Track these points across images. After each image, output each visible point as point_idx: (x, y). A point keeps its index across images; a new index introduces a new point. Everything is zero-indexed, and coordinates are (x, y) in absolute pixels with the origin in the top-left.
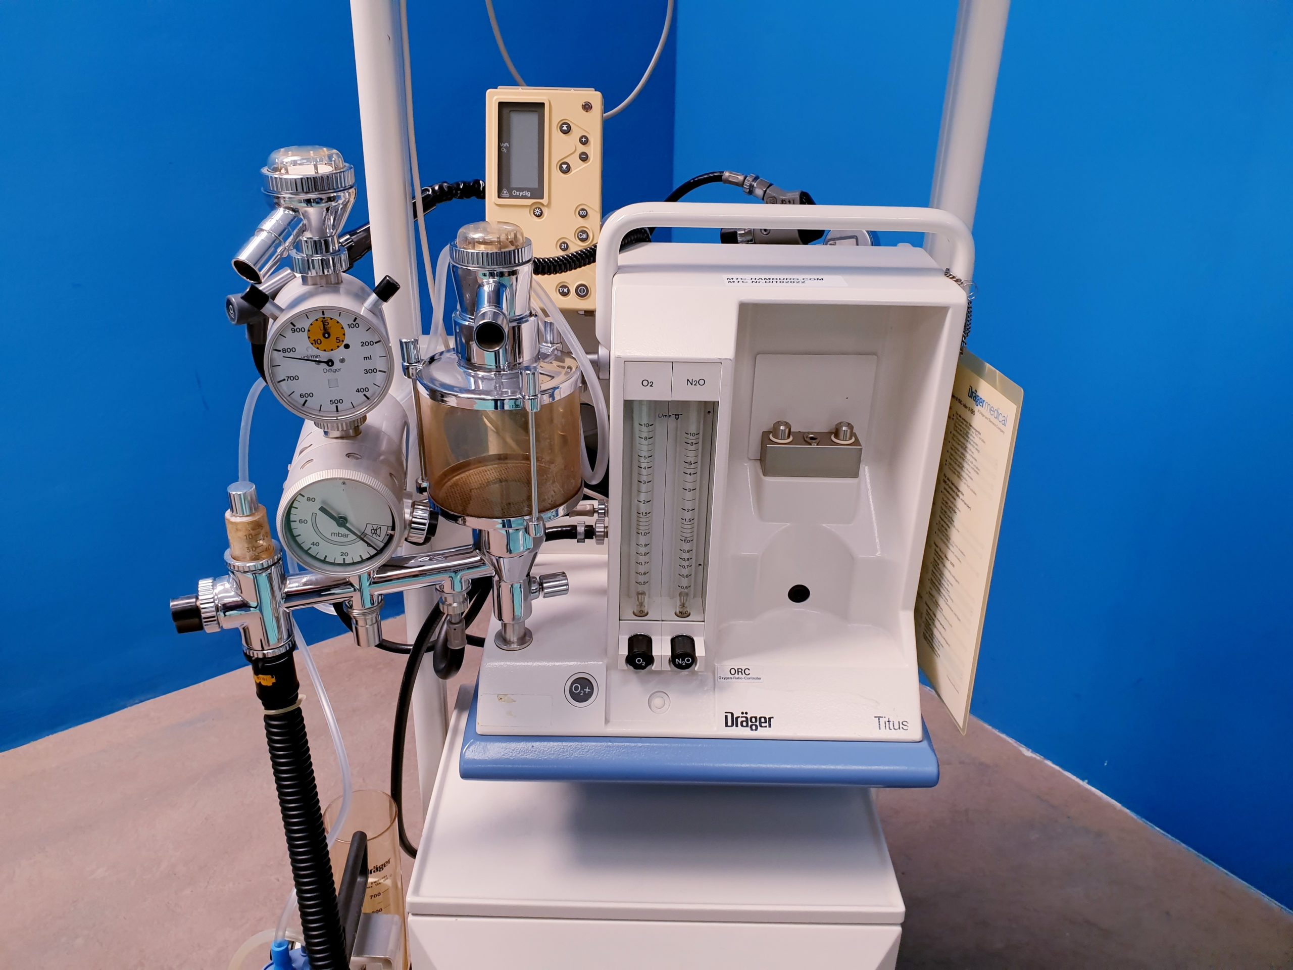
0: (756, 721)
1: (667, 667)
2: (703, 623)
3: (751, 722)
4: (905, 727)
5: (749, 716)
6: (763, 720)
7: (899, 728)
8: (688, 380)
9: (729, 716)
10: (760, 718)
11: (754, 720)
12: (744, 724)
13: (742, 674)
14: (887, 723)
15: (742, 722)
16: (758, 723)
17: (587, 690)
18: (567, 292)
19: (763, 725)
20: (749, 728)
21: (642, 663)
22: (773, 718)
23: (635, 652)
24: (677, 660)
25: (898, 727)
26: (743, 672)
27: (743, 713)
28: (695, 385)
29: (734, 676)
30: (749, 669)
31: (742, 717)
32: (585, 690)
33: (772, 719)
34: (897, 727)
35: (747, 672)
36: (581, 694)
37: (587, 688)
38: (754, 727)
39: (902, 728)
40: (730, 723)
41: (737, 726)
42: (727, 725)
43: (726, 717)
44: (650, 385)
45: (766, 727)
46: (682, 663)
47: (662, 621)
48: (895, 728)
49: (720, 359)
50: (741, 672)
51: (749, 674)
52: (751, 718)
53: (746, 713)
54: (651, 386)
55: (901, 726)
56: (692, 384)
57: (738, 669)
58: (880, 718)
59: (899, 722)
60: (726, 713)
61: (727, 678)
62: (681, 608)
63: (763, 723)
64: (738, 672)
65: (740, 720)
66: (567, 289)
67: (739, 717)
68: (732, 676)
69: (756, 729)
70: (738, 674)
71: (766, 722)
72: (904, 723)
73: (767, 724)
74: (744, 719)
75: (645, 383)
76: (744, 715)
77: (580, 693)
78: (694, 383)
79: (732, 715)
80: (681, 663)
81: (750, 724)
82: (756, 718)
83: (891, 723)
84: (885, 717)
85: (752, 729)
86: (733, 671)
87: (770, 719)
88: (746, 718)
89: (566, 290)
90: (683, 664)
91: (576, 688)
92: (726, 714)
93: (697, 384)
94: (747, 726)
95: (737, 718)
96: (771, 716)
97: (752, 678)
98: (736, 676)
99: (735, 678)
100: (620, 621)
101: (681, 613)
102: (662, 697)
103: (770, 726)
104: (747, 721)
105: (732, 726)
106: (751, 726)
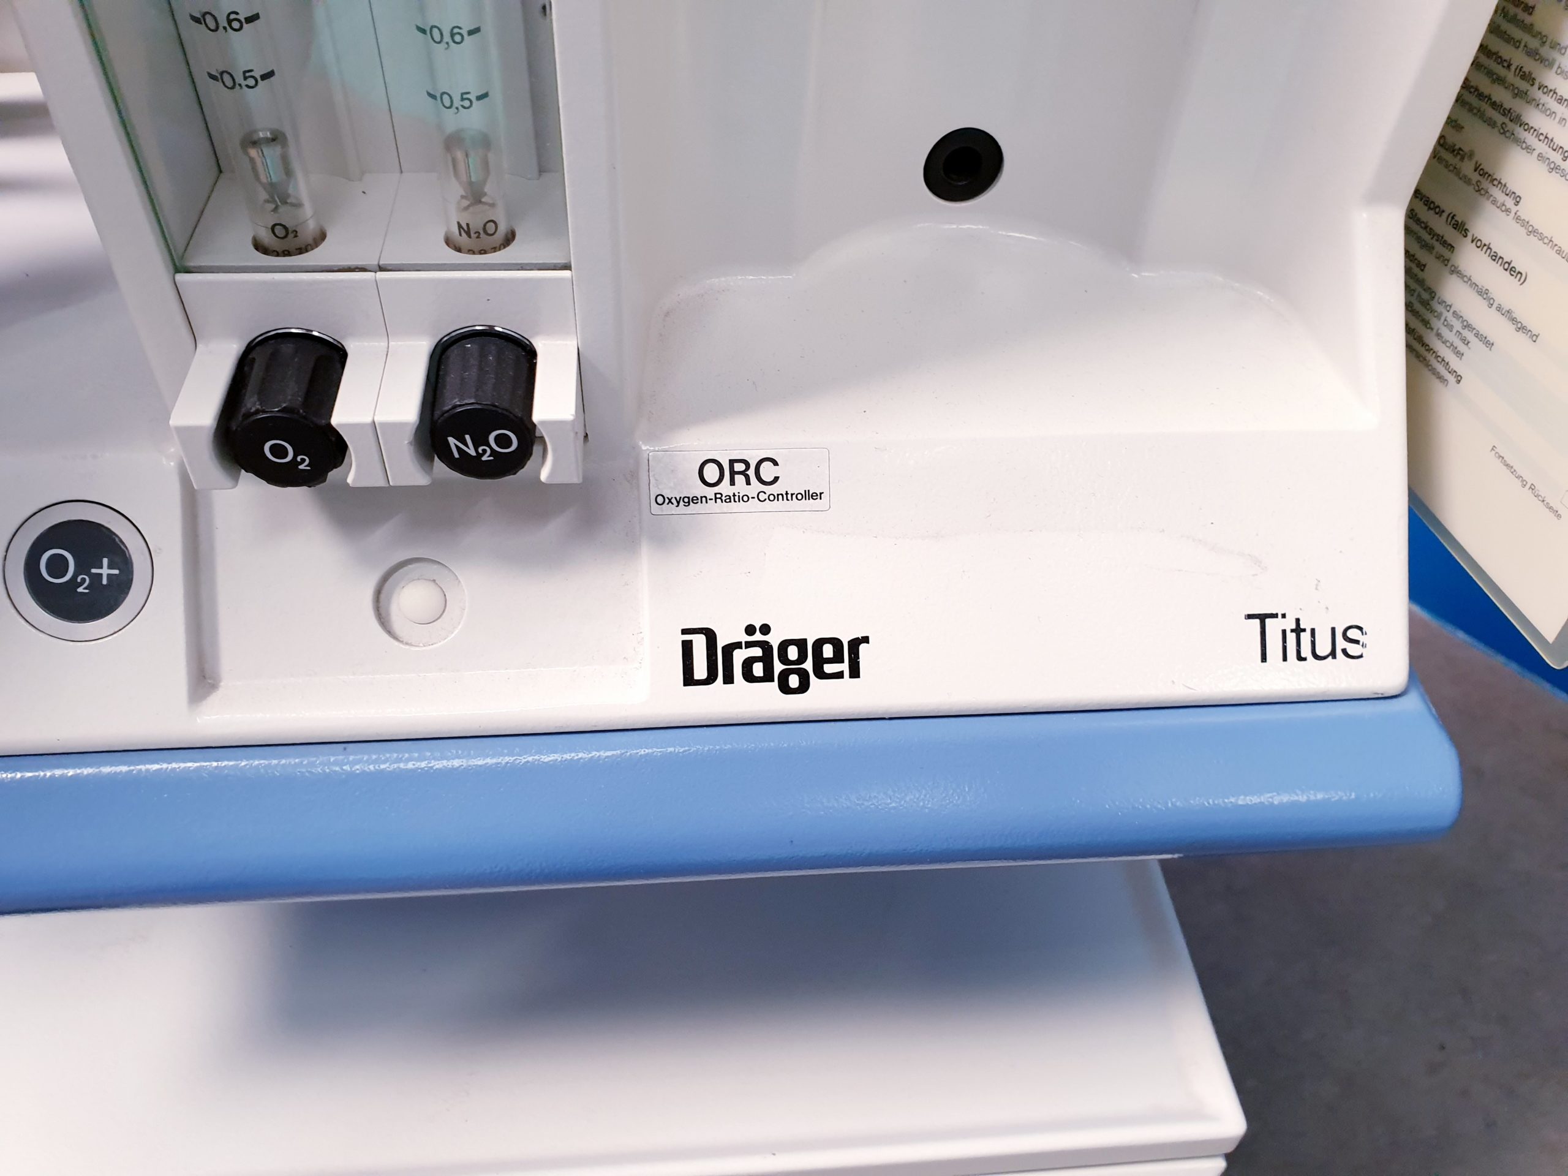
0: (802, 658)
1: (408, 471)
2: (566, 274)
3: (783, 658)
4: (1353, 649)
5: (774, 639)
6: (828, 651)
7: (1333, 654)
9: (699, 643)
10: (819, 644)
11: (793, 653)
12: (758, 669)
13: (748, 483)
14: (1291, 638)
15: (748, 664)
16: (808, 665)
17: (105, 571)
19: (829, 668)
20: (775, 685)
21: (294, 463)
22: (866, 640)
23: (248, 415)
24: (452, 440)
25: (1328, 650)
26: (751, 472)
27: (750, 630)
29: (716, 489)
30: (775, 463)
31: (749, 645)
32: (94, 571)
33: (863, 647)
34: (1323, 649)
35: (768, 471)
36: (80, 588)
37: (105, 561)
38: (794, 681)
39: (1344, 651)
40: (700, 671)
41: (729, 679)
42: (689, 679)
43: (687, 647)
45: (839, 675)
46: (480, 456)
47: (382, 269)
48: (1319, 652)
50: (743, 473)
51: (776, 479)
52: (784, 645)
53: (765, 629)
55: (1341, 643)
57: (732, 462)
58: (1268, 621)
59: (1333, 630)
60: (685, 632)
61: (693, 500)
62: (467, 208)
63: (829, 661)
64: (733, 473)
65: (739, 656)
67: (738, 645)
68: (710, 492)
69: (804, 687)
70: (732, 483)
71: (838, 658)
72: (1353, 634)
73: (844, 667)
74: (757, 652)
76: (758, 637)
77: (73, 583)
79: (710, 636)
80: (472, 452)
81: (778, 667)
82: (801, 644)
83: (1306, 637)
84: (1284, 616)
85: (785, 688)
86: (711, 473)
87: (855, 644)
88: (766, 646)
90: (484, 458)
91: (57, 566)
92: (688, 637)
94: (768, 677)
95: (729, 649)
96: (860, 635)
97: (786, 496)
98: (725, 488)
99: (717, 497)
100: (180, 277)
101: (468, 233)
102: (434, 581)
103: (855, 672)
104: (767, 660)
105: (711, 679)
106: (784, 677)
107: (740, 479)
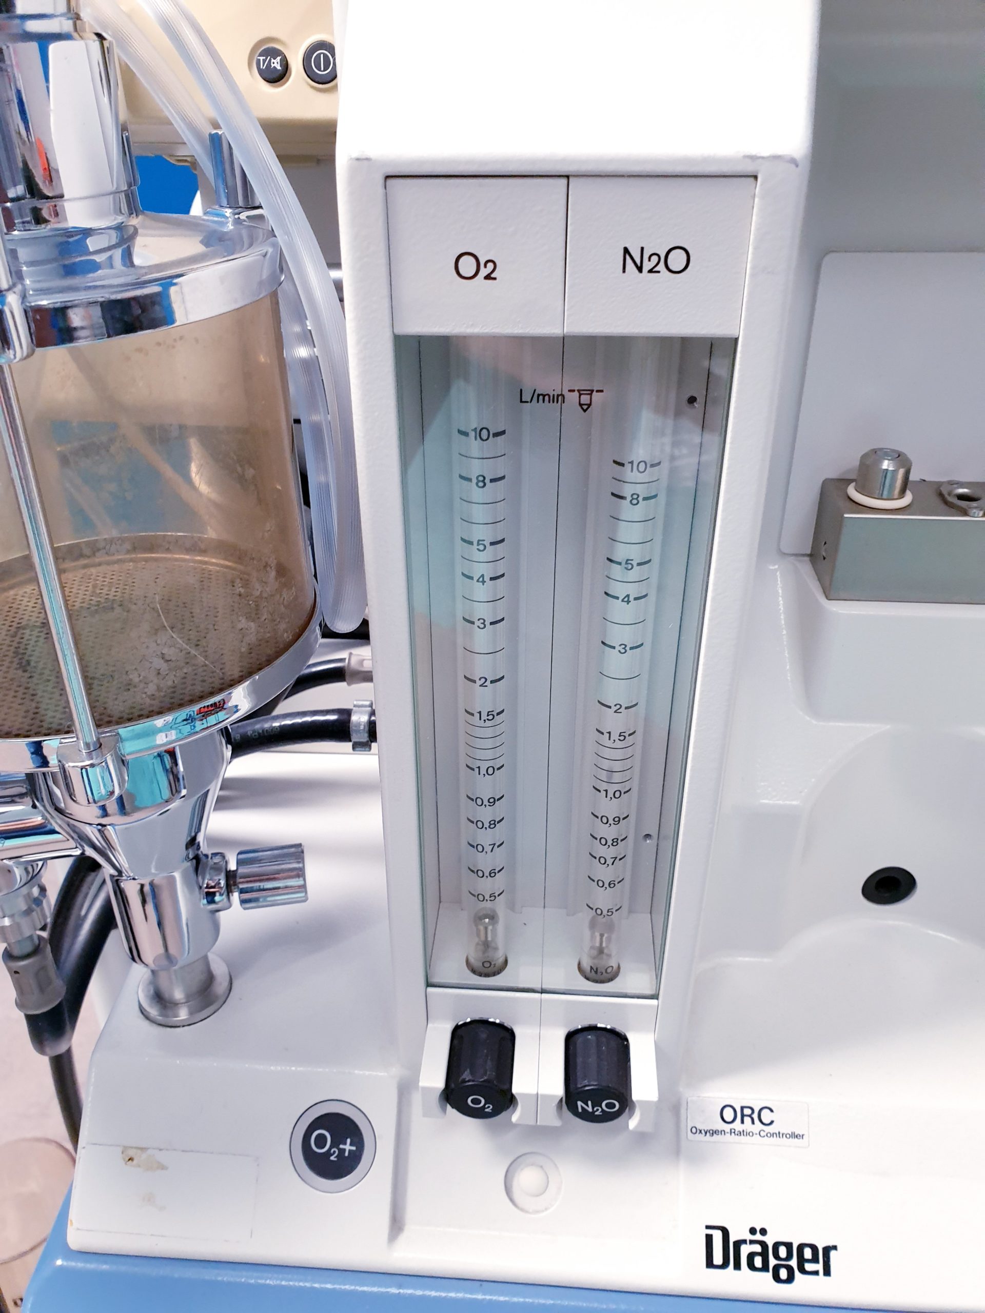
0: (789, 1256)
1: (550, 1117)
2: (656, 1001)
3: (776, 1256)
5: (770, 1240)
6: (808, 1253)
8: (626, 251)
9: (717, 1236)
10: (801, 1247)
11: (783, 1252)
12: (758, 1261)
13: (753, 1122)
15: (751, 1256)
16: (794, 1263)
17: (348, 1147)
18: (279, 67)
19: (809, 1267)
20: (770, 1275)
21: (484, 1107)
22: (835, 1248)
23: (464, 1081)
24: (580, 1103)
26: (755, 1116)
27: (753, 1231)
28: (651, 271)
29: (731, 1126)
30: (772, 1111)
31: (752, 1242)
32: (342, 1146)
33: (833, 1254)
35: (766, 1116)
36: (332, 1158)
37: (349, 1141)
38: (783, 1274)
40: (718, 1259)
41: (737, 1266)
42: (710, 1264)
43: (709, 1239)
44: (484, 272)
45: (816, 1273)
46: (594, 1112)
47: (543, 991)
49: (753, 158)
50: (750, 1116)
51: (772, 1122)
52: (776, 1246)
53: (763, 1232)
54: (488, 277)
56: (640, 269)
57: (742, 1108)
60: (708, 1227)
61: (714, 1133)
62: (595, 956)
63: (808, 1261)
64: (743, 1116)
65: (745, 1250)
66: (279, 58)
67: (744, 1242)
68: (727, 1127)
69: (790, 1279)
70: (742, 1122)
71: (815, 1260)
73: (819, 1267)
74: (757, 1248)
75: (467, 268)
76: (758, 1237)
77: (328, 1154)
78: (647, 266)
79: (725, 1232)
80: (590, 1109)
81: (772, 1262)
82: (789, 1246)
85: (777, 1278)
86: (729, 1114)
87: (827, 1250)
88: (763, 1245)
89: (276, 64)
90: (597, 1113)
91: (321, 1141)
92: (710, 1232)
93: (661, 267)
94: (765, 1268)
95: (738, 1244)
96: (831, 1244)
97: (779, 1135)
98: (737, 1125)
99: (732, 1132)
100: (430, 990)
101: (596, 972)
102: (541, 1167)
103: (827, 1272)
104: (764, 1254)
105: (725, 1265)
106: (776, 1269)
107: (747, 1120)
